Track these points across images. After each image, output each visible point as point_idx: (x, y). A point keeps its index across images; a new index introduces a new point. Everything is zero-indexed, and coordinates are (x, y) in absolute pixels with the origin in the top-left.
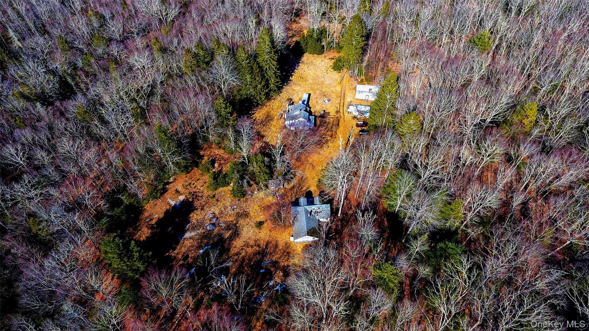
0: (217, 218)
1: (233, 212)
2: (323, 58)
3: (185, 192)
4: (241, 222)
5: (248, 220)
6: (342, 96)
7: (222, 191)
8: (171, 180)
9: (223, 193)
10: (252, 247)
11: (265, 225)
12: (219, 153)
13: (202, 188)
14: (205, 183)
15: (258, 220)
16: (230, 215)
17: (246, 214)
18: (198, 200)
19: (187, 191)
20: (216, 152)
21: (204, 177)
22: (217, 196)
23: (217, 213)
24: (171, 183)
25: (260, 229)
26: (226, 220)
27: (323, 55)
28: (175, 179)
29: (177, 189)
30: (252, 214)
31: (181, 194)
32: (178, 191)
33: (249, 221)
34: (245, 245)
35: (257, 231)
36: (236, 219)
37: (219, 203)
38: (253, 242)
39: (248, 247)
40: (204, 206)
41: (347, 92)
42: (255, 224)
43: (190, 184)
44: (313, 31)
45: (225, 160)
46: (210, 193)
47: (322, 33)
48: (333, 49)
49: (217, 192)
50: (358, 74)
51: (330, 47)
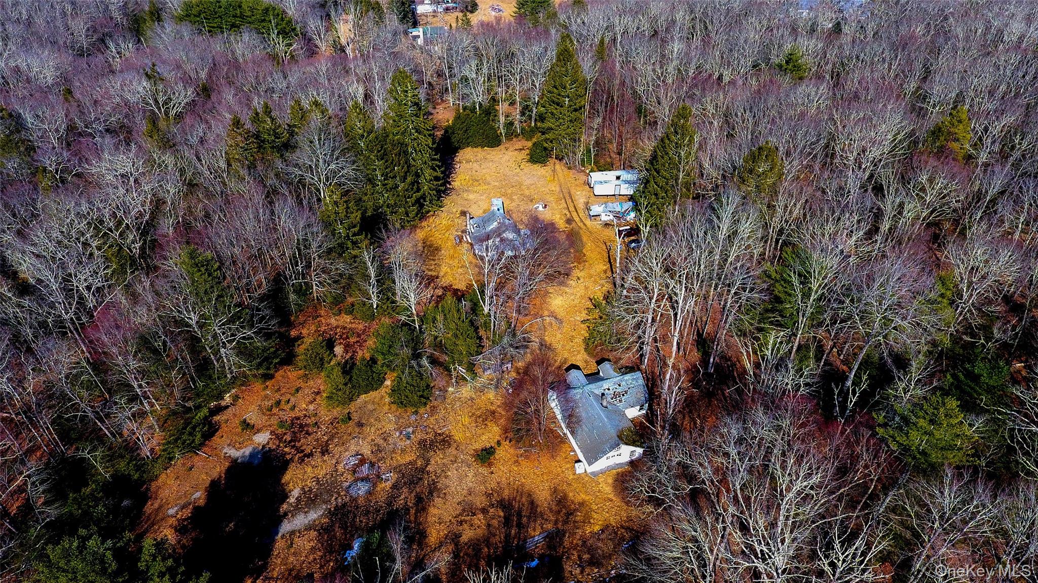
0: (372, 465)
1: (408, 442)
2: (504, 151)
3: (268, 423)
4: (437, 460)
5: (452, 451)
6: (568, 198)
7: (366, 402)
8: (227, 398)
9: (370, 407)
10: (484, 511)
11: (500, 453)
12: (341, 323)
13: (311, 407)
14: (318, 393)
15: (478, 446)
16: (403, 451)
17: (443, 440)
18: (308, 433)
19: (274, 421)
20: (333, 321)
21: (311, 383)
22: (355, 417)
23: (366, 451)
24: (227, 407)
25: (490, 465)
26: (395, 463)
27: (502, 147)
28: (236, 398)
29: (245, 420)
30: (458, 436)
31: (259, 431)
32: (248, 424)
33: (455, 452)
34: (464, 510)
35: (484, 470)
36: (422, 456)
37: (367, 429)
38: (484, 498)
39: (474, 514)
40: (327, 444)
41: (573, 192)
42: (473, 456)
43: (278, 403)
44: (475, 108)
45: (359, 336)
46: (337, 412)
47: (489, 112)
48: (517, 136)
49: (353, 407)
50: (583, 160)
51: (511, 134)
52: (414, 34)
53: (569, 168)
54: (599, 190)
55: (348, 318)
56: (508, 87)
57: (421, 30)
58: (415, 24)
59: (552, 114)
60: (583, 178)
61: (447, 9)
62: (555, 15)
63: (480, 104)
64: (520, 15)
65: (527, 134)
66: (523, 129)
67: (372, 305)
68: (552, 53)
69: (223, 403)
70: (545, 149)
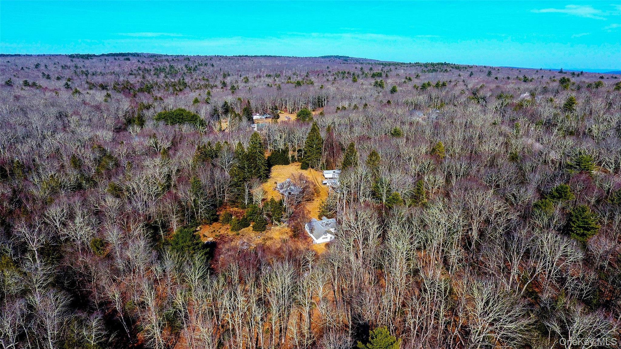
1: (259, 239)
2: (291, 166)
3: (212, 236)
4: (269, 242)
5: (273, 240)
7: (244, 230)
8: (198, 228)
9: (246, 232)
12: (234, 210)
13: (226, 232)
14: (228, 229)
16: (257, 241)
18: (225, 238)
19: (214, 235)
20: (231, 209)
21: (225, 226)
22: (241, 234)
24: (198, 231)
28: (201, 228)
29: (204, 234)
30: (275, 237)
31: (209, 237)
32: (205, 236)
37: (245, 236)
40: (232, 240)
43: (214, 231)
44: (279, 151)
45: (241, 213)
46: (235, 233)
47: (285, 151)
48: (296, 161)
49: (240, 232)
50: (321, 167)
51: (294, 160)
52: (253, 127)
53: (316, 171)
54: (326, 176)
55: (237, 209)
56: (293, 143)
57: (256, 125)
58: (253, 123)
59: (310, 150)
60: (321, 173)
61: (266, 117)
62: (312, 118)
63: (282, 149)
64: (298, 120)
65: (299, 160)
66: (298, 159)
67: (245, 204)
68: (309, 131)
69: (197, 229)
70: (307, 164)
